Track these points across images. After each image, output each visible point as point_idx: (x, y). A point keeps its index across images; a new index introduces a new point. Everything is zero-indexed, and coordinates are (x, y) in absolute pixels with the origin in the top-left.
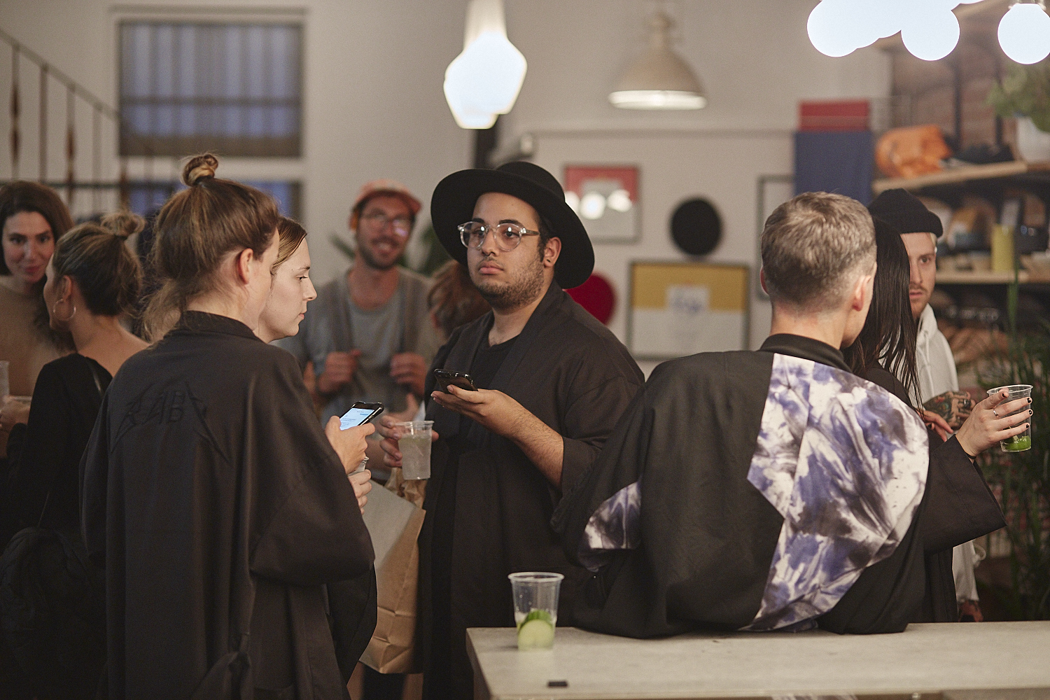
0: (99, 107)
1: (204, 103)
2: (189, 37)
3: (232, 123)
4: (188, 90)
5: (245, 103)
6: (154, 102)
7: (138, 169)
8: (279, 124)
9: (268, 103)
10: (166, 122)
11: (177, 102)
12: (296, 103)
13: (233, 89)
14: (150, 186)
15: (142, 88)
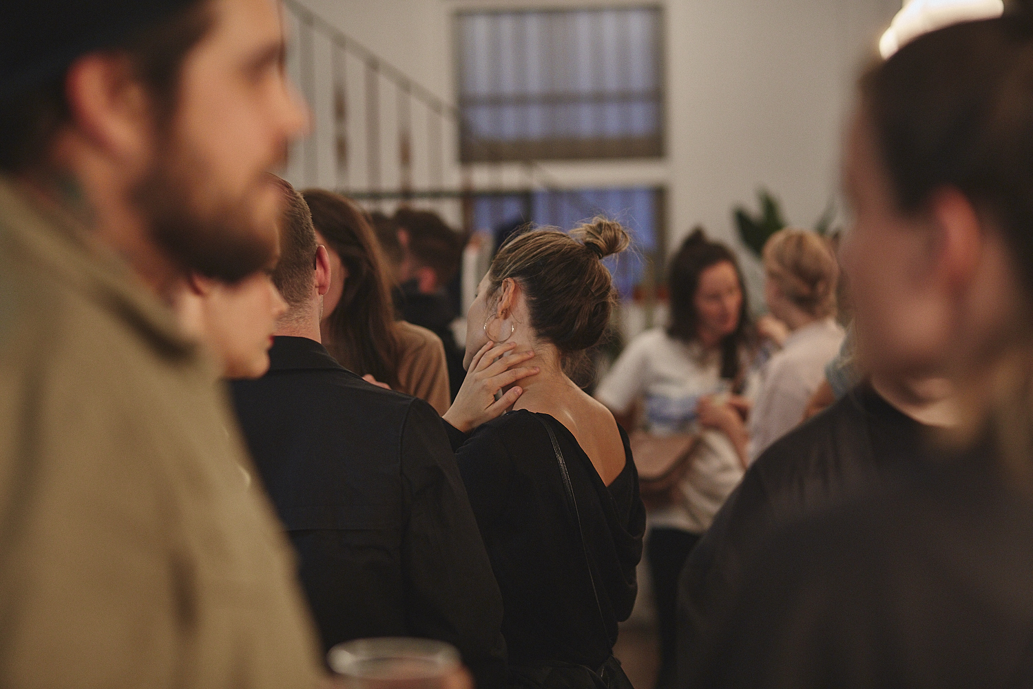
0: (436, 107)
1: (554, 100)
2: (533, 26)
3: (585, 123)
4: (535, 85)
5: (599, 98)
6: (496, 101)
7: (483, 177)
8: (638, 121)
9: (625, 98)
10: (510, 125)
11: (522, 100)
12: (657, 96)
13: (585, 83)
14: (497, 195)
15: (481, 85)
